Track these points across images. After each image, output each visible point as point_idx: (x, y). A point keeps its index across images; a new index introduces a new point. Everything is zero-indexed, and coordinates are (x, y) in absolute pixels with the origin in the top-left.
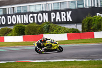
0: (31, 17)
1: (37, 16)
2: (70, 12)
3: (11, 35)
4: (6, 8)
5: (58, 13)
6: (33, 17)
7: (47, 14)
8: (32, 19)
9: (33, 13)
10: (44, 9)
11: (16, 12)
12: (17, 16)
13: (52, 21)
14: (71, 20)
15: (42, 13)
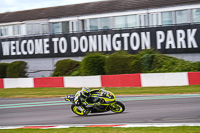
0: (118, 39)
1: (129, 38)
2: (194, 30)
3: (78, 75)
4: (68, 22)
6: (121, 39)
7: (148, 33)
8: (119, 42)
9: (121, 31)
10: (143, 25)
11: (88, 29)
12: (90, 37)
14: (195, 46)
15: (139, 31)
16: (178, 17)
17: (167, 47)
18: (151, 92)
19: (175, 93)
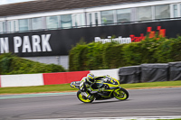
2: (48, 36)
5: (26, 38)
7: (7, 39)
10: (1, 31)
13: (16, 51)
14: (49, 50)
16: (34, 24)
17: (24, 51)
18: (9, 92)
19: (31, 92)
